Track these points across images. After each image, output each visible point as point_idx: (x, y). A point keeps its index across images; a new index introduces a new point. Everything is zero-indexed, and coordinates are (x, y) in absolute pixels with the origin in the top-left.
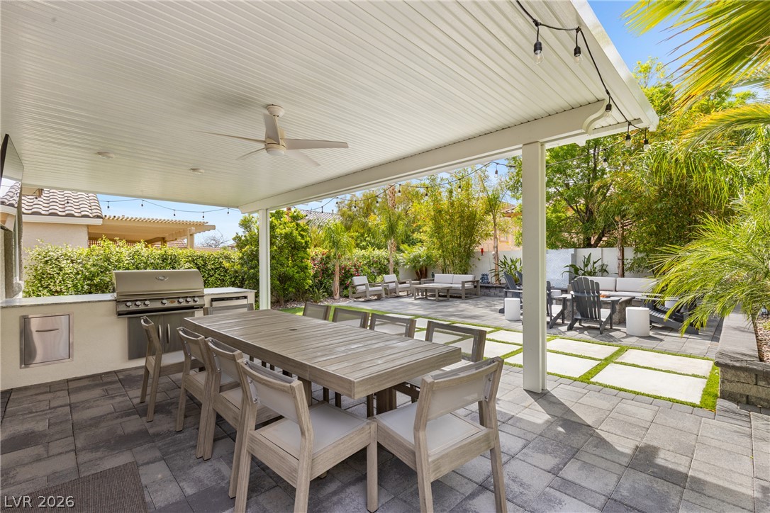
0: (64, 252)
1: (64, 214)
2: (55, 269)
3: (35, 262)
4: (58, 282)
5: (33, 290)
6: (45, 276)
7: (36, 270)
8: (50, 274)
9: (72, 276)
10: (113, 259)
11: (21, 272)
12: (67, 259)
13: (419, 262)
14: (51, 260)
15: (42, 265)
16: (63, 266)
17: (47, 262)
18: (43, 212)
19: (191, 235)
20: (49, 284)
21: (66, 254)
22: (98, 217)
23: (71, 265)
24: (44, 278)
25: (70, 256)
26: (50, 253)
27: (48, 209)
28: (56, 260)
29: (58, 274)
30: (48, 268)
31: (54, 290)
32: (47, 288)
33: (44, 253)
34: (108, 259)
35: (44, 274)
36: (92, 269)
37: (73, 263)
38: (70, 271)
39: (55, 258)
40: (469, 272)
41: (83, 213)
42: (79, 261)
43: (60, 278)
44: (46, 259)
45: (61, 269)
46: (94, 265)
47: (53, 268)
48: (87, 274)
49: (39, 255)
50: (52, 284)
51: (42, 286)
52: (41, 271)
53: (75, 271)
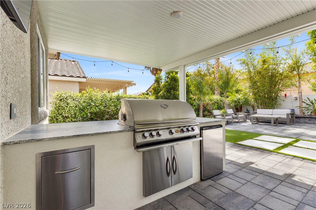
0: (69, 94)
1: (69, 76)
2: (65, 104)
3: (55, 100)
4: (67, 111)
5: (54, 116)
6: (60, 108)
7: (56, 104)
8: (62, 107)
9: (73, 108)
10: (94, 98)
11: (47, 104)
12: (71, 99)
13: (239, 102)
14: (63, 99)
15: (59, 101)
16: (69, 102)
17: (61, 100)
18: (59, 75)
19: (126, 88)
20: (62, 113)
21: (70, 96)
22: (84, 77)
23: (73, 101)
24: (60, 109)
25: (72, 97)
26: (63, 95)
27: (61, 73)
28: (65, 99)
29: (67, 107)
30: (62, 104)
31: (65, 116)
32: (61, 114)
33: (60, 95)
34: (91, 99)
35: (60, 107)
36: (84, 104)
37: (74, 101)
38: (72, 105)
39: (65, 97)
40: (276, 107)
41: (77, 75)
42: (77, 100)
43: (68, 109)
44: (61, 98)
45: (68, 104)
46: (84, 102)
47: (64, 103)
48: (81, 107)
49: (57, 96)
50: (64, 112)
51: (59, 113)
52: (58, 105)
53: (75, 105)
